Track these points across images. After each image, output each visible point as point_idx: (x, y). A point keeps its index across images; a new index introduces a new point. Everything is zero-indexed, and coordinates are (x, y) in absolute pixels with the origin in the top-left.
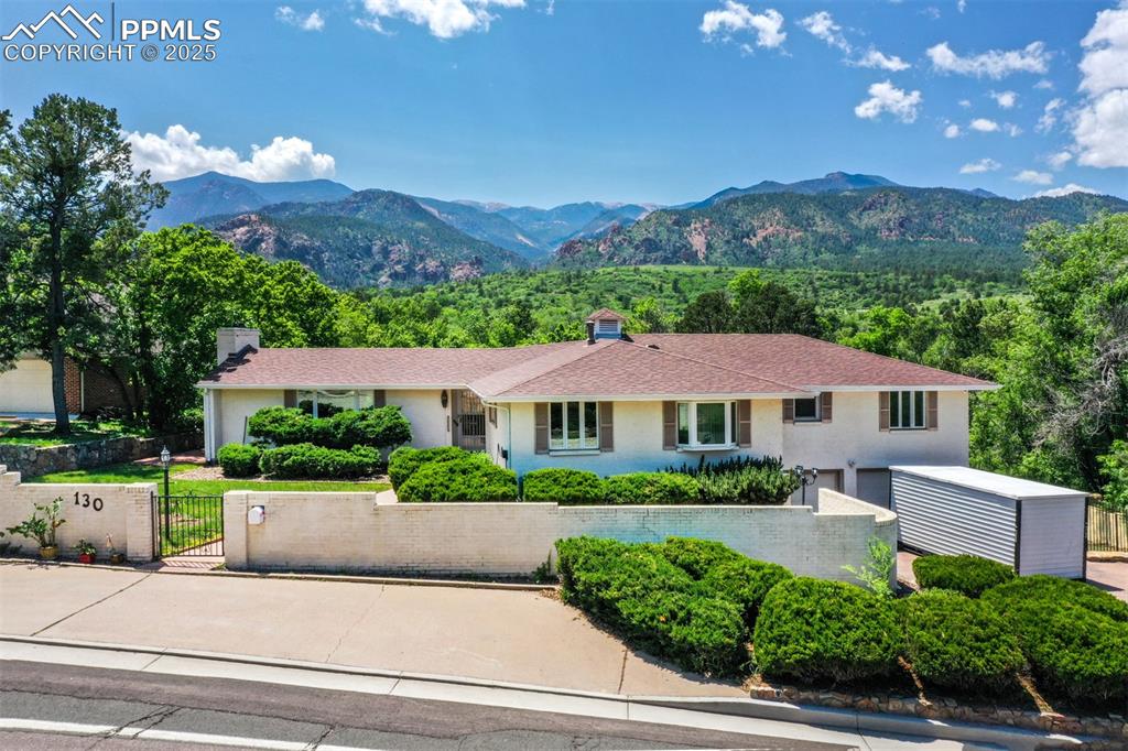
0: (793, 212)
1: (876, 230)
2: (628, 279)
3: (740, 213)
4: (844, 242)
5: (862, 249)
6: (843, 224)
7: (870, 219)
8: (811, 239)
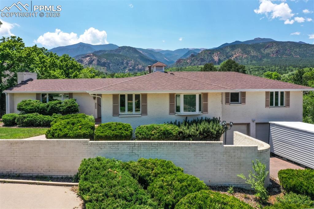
0: (244, 50)
1: (269, 54)
3: (228, 50)
4: (259, 58)
5: (265, 60)
6: (259, 53)
7: (267, 51)
8: (249, 57)
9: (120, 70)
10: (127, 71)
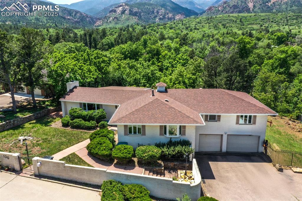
2: (226, 19)
8: (290, 2)
9: (150, 19)
10: (157, 20)
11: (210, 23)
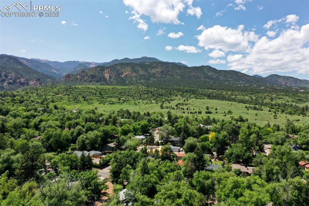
0: (133, 68)
1: (155, 74)
3: (119, 68)
4: (147, 77)
5: (152, 79)
6: (147, 72)
7: (154, 71)
8: (138, 76)
11: (69, 95)
